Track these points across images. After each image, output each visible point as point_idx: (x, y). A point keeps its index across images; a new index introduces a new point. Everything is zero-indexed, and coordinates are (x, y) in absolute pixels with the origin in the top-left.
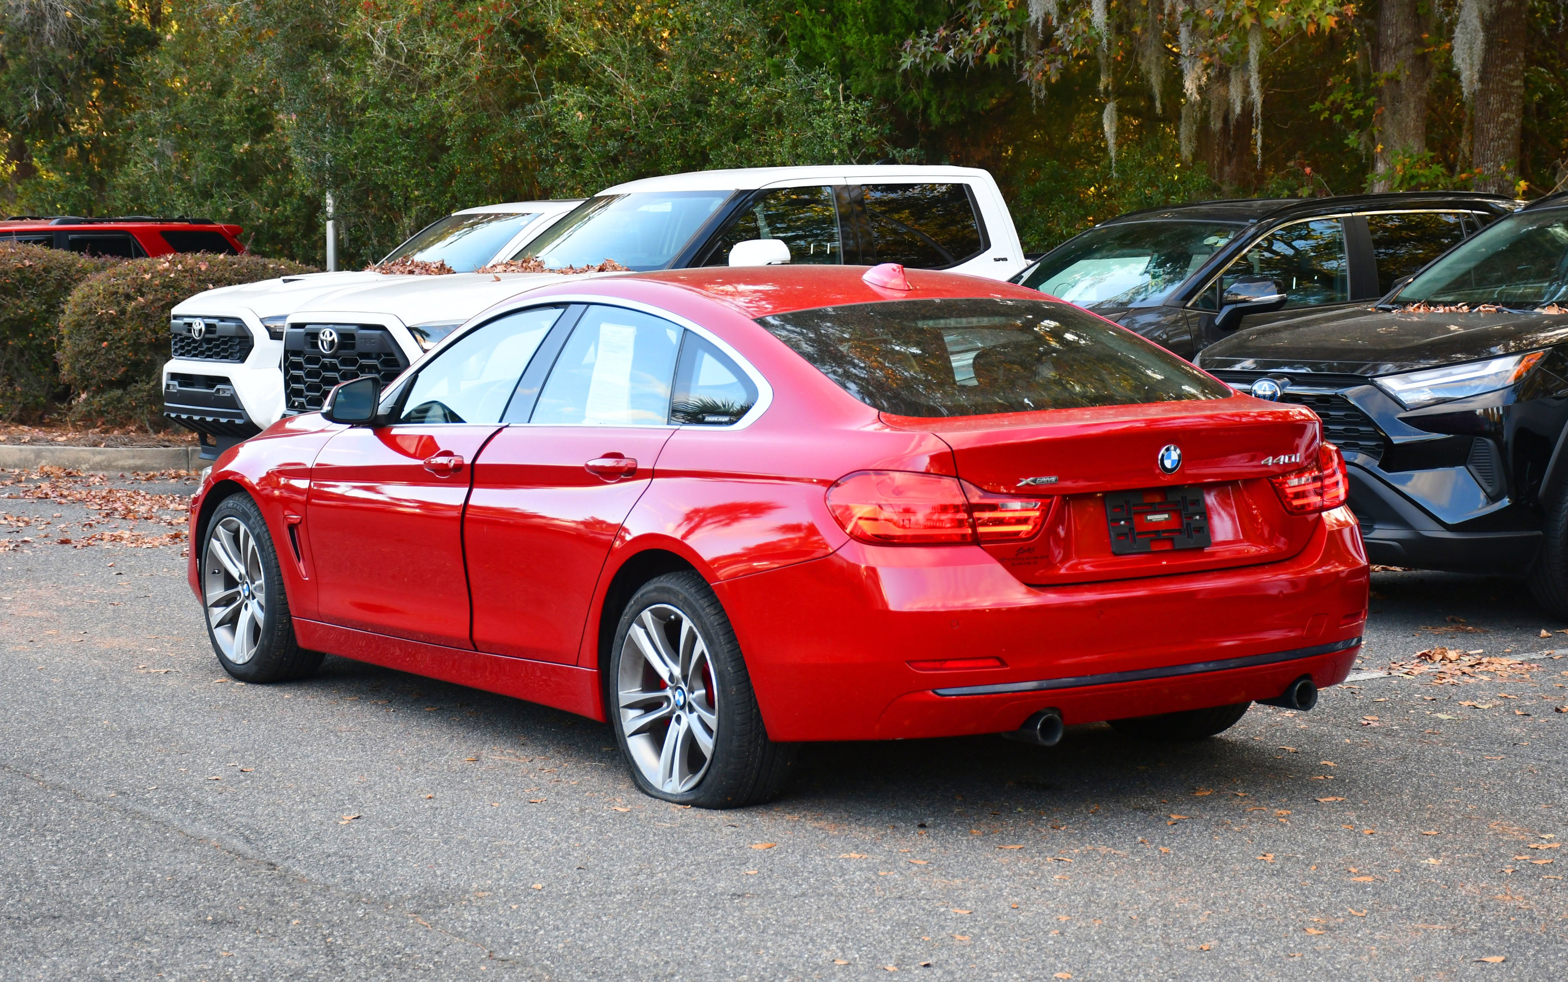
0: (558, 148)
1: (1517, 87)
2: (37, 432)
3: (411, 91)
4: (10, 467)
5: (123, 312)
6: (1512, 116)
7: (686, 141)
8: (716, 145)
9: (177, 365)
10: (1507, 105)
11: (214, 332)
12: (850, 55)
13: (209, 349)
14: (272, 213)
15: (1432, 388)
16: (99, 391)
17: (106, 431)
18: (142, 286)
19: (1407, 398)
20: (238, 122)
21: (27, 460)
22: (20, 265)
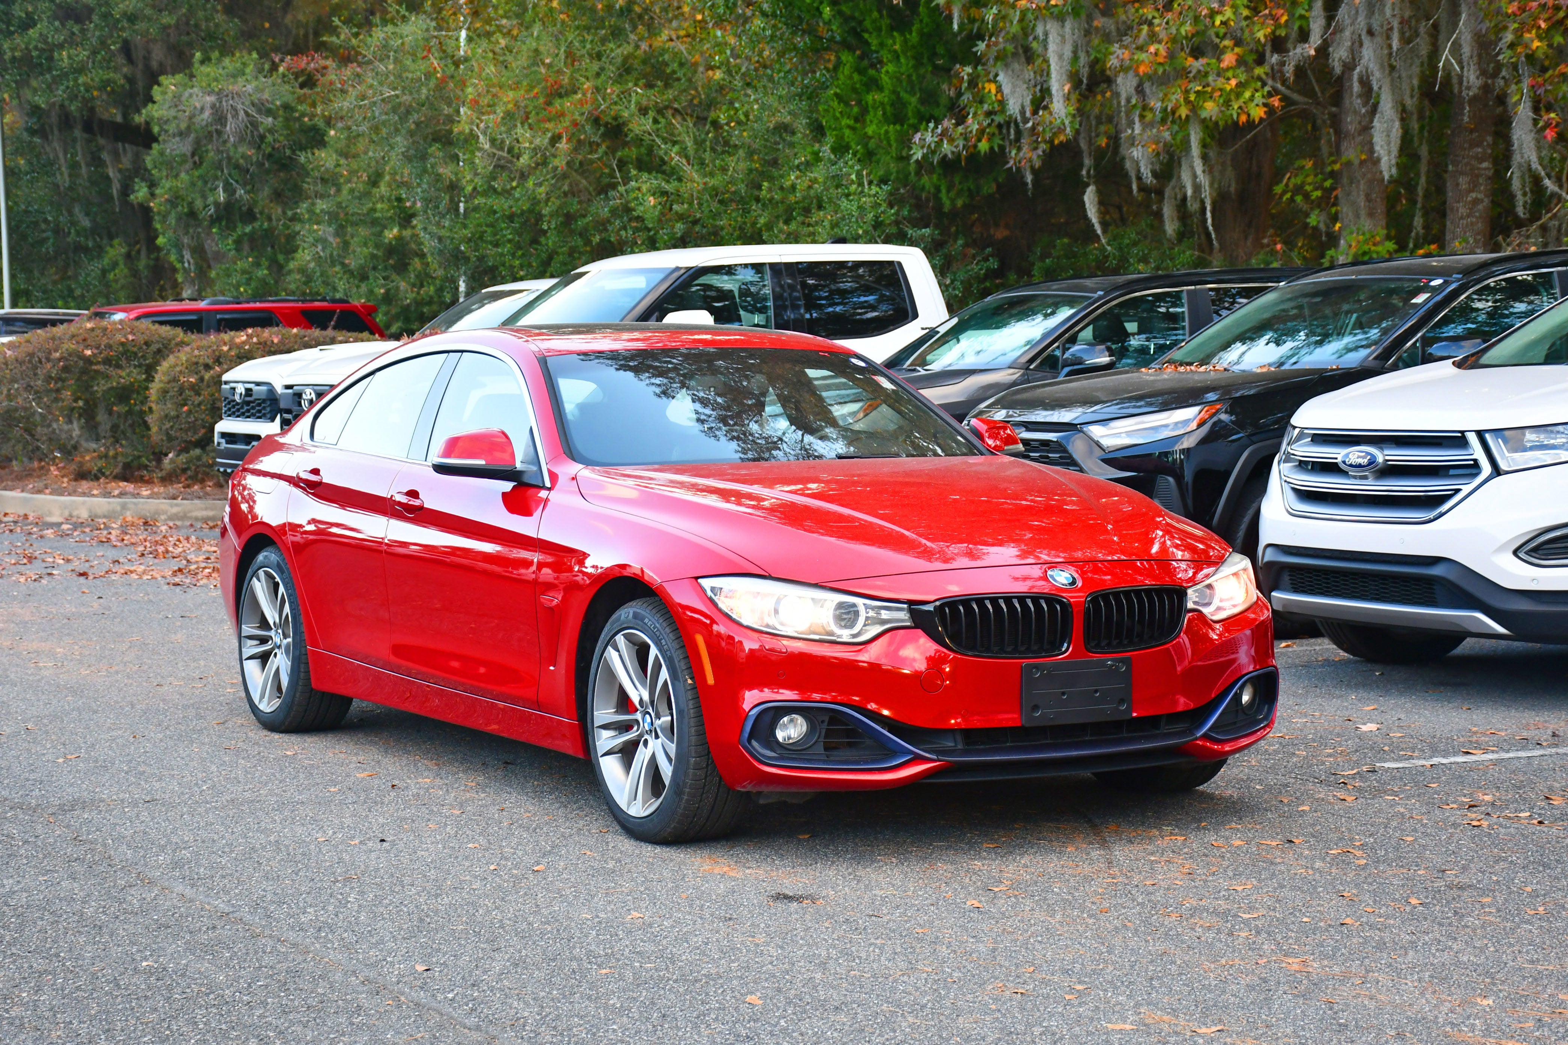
0: (636, 230)
1: (1485, 169)
2: (130, 487)
3: (512, 180)
4: (100, 517)
5: (202, 379)
6: (1480, 196)
7: (745, 223)
8: (769, 227)
9: (227, 425)
10: (1475, 186)
11: (251, 395)
12: (872, 144)
13: (248, 411)
14: (418, 293)
15: (1129, 434)
16: (186, 450)
17: (188, 486)
18: (219, 357)
19: (1106, 442)
20: (388, 211)
21: (114, 512)
22: (123, 340)
